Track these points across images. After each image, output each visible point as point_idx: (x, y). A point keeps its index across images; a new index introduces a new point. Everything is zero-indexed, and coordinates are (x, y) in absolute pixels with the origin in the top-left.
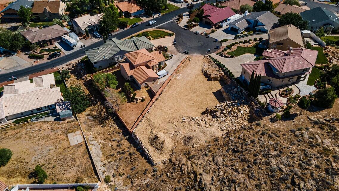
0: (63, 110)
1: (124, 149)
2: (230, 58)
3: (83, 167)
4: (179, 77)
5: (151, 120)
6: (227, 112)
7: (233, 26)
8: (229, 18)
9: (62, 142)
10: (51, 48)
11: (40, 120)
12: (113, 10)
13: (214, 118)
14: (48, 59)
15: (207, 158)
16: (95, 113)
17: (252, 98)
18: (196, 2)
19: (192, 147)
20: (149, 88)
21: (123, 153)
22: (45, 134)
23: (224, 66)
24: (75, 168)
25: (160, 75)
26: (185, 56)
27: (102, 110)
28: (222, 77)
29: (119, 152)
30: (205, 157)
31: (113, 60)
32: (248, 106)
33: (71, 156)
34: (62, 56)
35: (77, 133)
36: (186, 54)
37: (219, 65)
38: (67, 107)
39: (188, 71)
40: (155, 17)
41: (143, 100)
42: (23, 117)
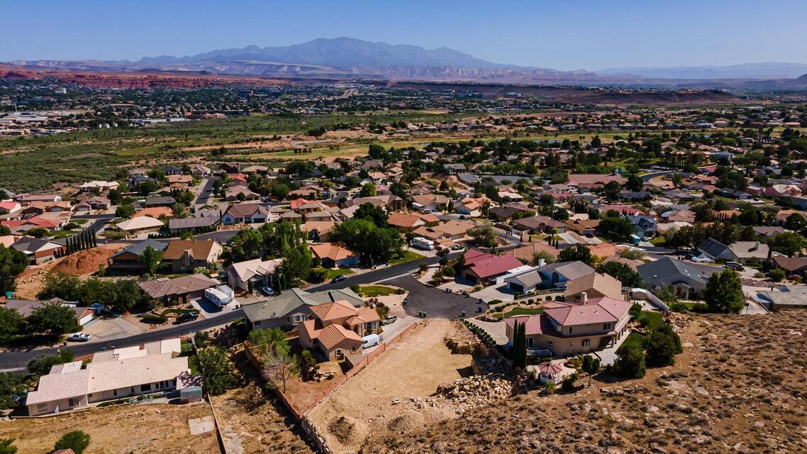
0: (188, 386)
1: (284, 442)
2: (496, 321)
4: (402, 346)
5: (339, 400)
6: (471, 388)
7: (514, 281)
8: (510, 271)
9: (176, 430)
10: (183, 308)
11: (145, 402)
12: (303, 253)
13: (449, 398)
14: (174, 323)
15: (421, 445)
16: (242, 397)
17: (518, 369)
18: (457, 249)
19: (400, 432)
20: (344, 360)
21: (280, 448)
23: (483, 331)
25: (366, 342)
26: (419, 320)
27: (256, 392)
28: (477, 347)
29: (274, 447)
30: (419, 444)
31: (288, 321)
32: (510, 381)
33: (189, 447)
34: (198, 320)
35: (204, 419)
36: (421, 317)
37: (475, 330)
38: (195, 382)
39: (420, 339)
40: (378, 268)
41: (330, 378)
42: (115, 399)
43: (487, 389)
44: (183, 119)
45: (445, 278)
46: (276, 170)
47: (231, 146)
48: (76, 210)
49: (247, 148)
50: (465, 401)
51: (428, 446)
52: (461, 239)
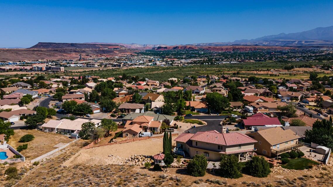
6: (135, 158)
8: (266, 125)
14: (117, 118)
22: (56, 139)
25: (143, 134)
35: (64, 143)
40: (212, 115)
44: (236, 62)
45: (233, 123)
46: (244, 80)
47: (244, 72)
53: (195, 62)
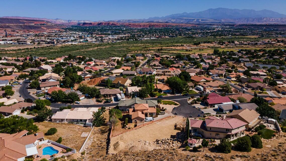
0: (89, 122)
1: (102, 145)
3: (78, 145)
4: (159, 123)
5: (124, 136)
6: (165, 142)
8: (223, 103)
9: (78, 134)
10: (109, 99)
11: (78, 124)
13: (157, 144)
14: (103, 103)
16: (103, 129)
19: (131, 151)
20: (137, 124)
21: (99, 147)
22: (75, 130)
24: (74, 144)
25: (147, 119)
26: (173, 115)
28: (183, 129)
32: (181, 143)
33: (77, 140)
34: (111, 103)
35: (87, 133)
36: (175, 114)
37: (187, 123)
38: (92, 121)
39: (167, 122)
40: (176, 95)
41: (129, 128)
42: (72, 121)
43: (170, 144)
44: (155, 38)
45: (197, 102)
46: (172, 57)
47: (165, 48)
48: (107, 66)
49: (170, 49)
50: (160, 146)
51: (134, 157)
52: (217, 88)
53: (121, 39)
